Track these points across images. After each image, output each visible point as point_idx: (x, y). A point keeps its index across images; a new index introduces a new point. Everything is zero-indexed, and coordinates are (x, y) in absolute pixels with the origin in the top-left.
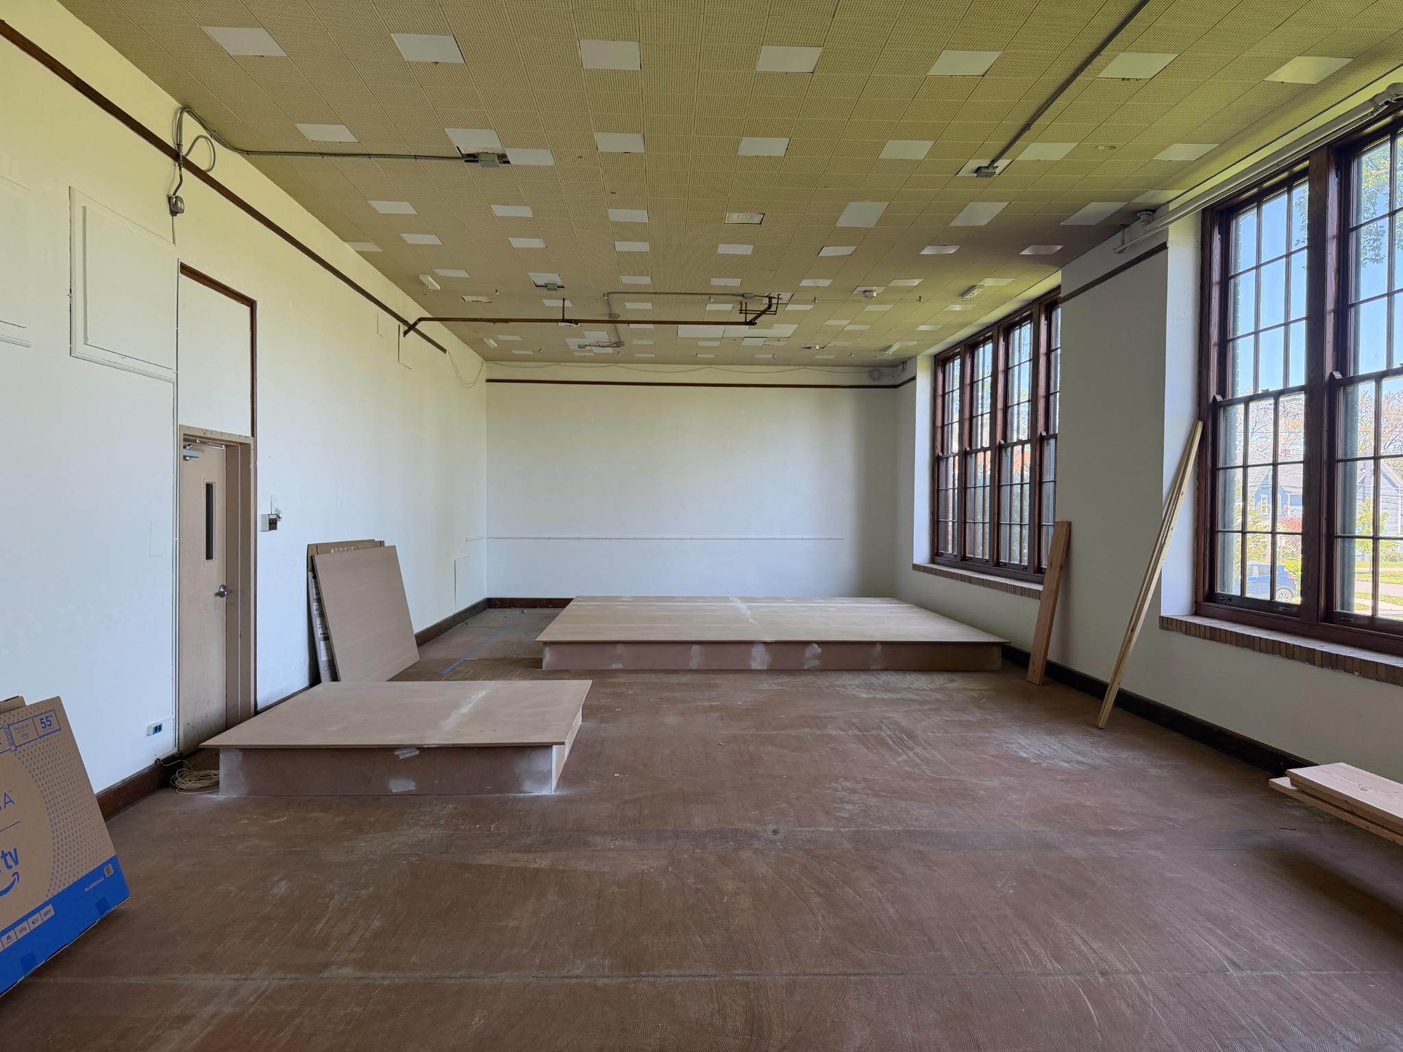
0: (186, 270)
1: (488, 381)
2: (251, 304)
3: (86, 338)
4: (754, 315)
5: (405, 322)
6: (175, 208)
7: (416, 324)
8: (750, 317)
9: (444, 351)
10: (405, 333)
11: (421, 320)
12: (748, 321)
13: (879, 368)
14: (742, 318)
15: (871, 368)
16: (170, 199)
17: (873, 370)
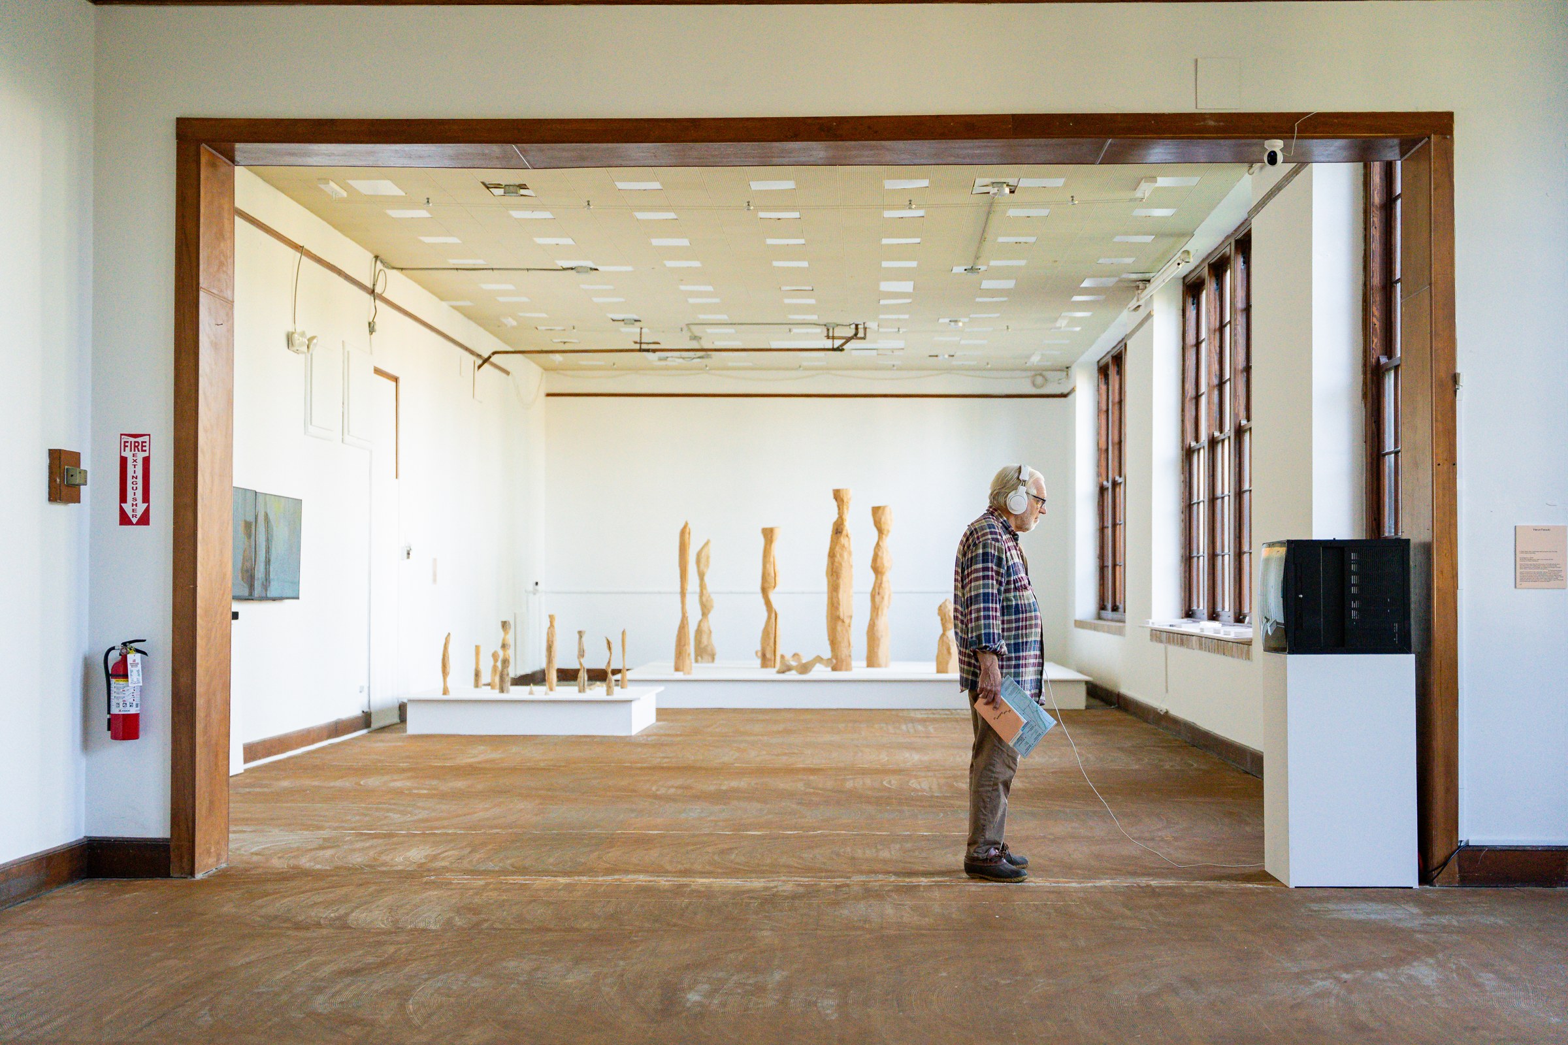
0: (378, 371)
1: (548, 395)
2: (396, 380)
3: (349, 431)
4: (843, 341)
5: (479, 356)
6: (371, 328)
7: (490, 357)
8: (837, 343)
9: (507, 373)
10: (479, 367)
11: (494, 353)
12: (835, 347)
13: (1044, 373)
14: (828, 344)
15: (1033, 373)
16: (370, 324)
17: (1036, 375)
